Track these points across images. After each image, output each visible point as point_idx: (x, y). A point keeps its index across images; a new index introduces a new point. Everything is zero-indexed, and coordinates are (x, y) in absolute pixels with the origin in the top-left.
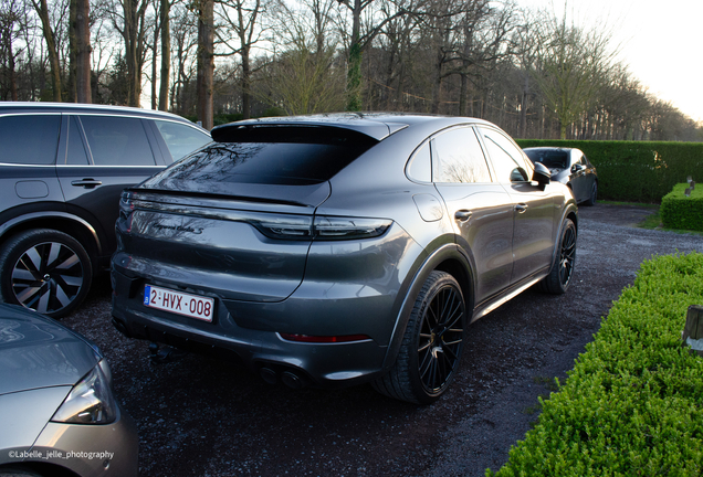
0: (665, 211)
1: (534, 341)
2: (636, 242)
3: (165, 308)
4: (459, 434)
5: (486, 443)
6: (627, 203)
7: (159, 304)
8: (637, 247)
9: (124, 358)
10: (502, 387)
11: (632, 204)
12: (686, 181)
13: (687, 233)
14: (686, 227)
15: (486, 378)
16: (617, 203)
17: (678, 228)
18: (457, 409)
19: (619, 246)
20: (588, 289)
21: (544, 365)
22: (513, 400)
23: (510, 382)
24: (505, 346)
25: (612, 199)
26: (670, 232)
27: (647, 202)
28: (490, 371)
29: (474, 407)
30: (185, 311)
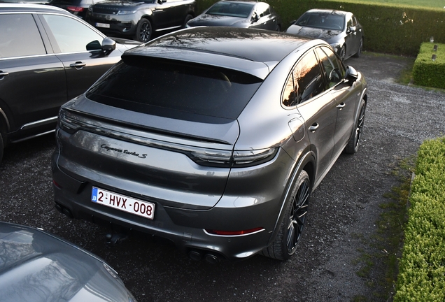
0: (417, 72)
1: (344, 199)
2: (396, 99)
3: (111, 205)
4: (313, 283)
5: (332, 289)
6: (383, 55)
7: (106, 202)
8: (398, 104)
9: (53, 224)
10: (332, 242)
11: (388, 56)
12: (429, 41)
13: (432, 91)
14: (431, 85)
15: (319, 235)
16: (376, 55)
17: (425, 85)
18: (307, 262)
19: (386, 103)
20: (371, 149)
21: (355, 221)
22: (341, 253)
23: (336, 238)
24: (325, 205)
25: (372, 51)
26: (419, 89)
27: (398, 54)
28: (321, 228)
29: (317, 260)
30: (130, 209)
